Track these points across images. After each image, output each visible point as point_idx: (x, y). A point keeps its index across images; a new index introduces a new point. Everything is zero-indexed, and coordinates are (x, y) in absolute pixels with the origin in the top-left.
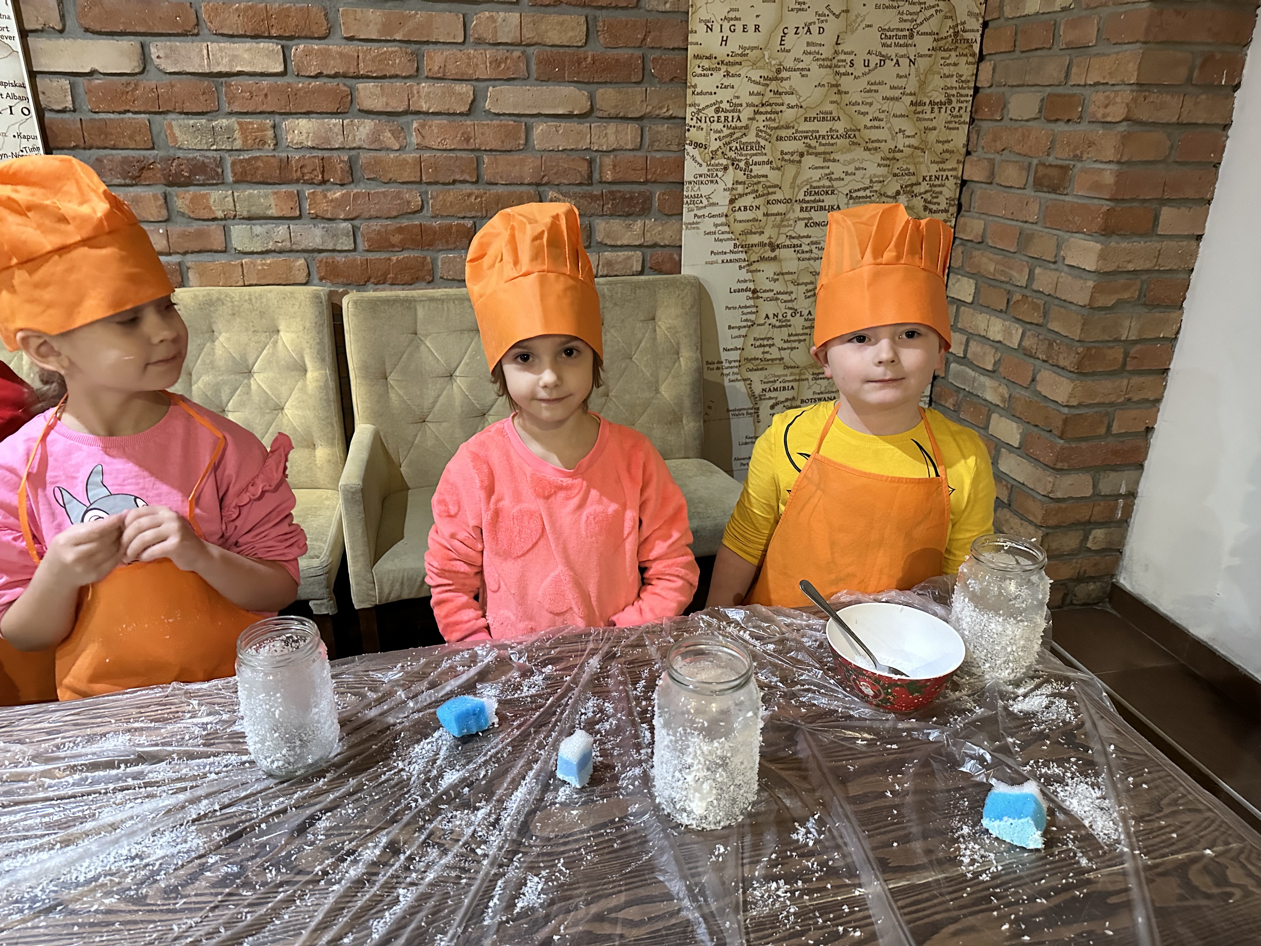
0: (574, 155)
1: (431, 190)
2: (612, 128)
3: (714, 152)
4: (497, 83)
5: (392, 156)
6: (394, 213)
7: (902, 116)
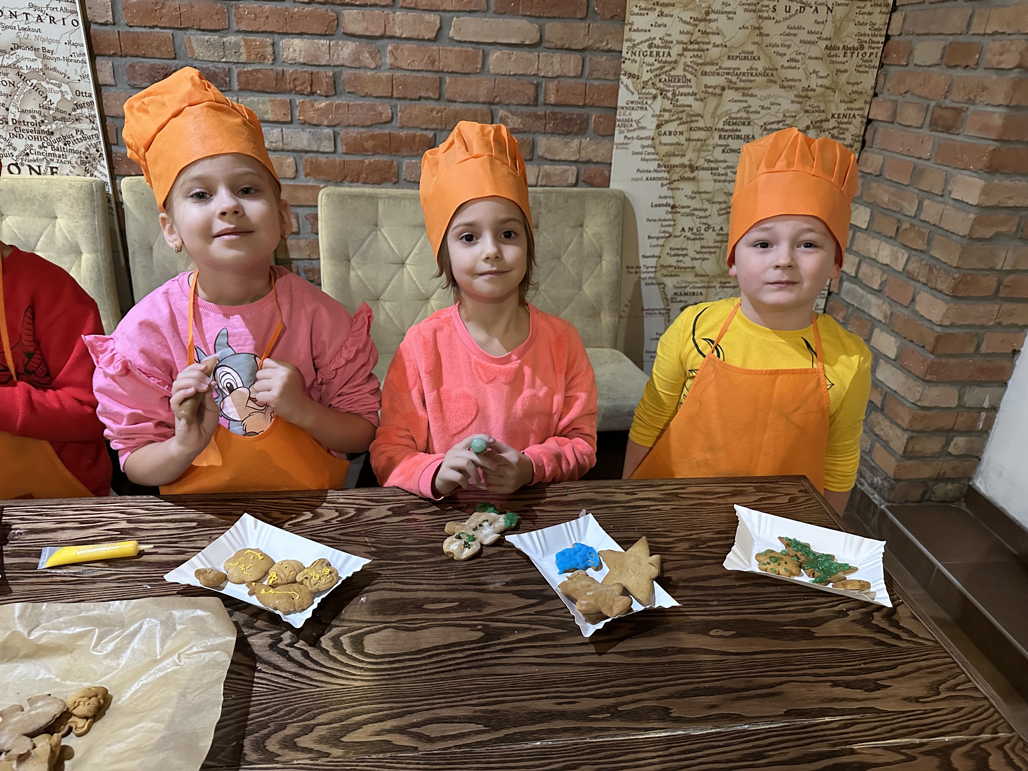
0: (523, 80)
1: (400, 105)
2: (557, 57)
3: (645, 83)
4: (460, 14)
5: (369, 73)
6: (369, 123)
7: (816, 58)
